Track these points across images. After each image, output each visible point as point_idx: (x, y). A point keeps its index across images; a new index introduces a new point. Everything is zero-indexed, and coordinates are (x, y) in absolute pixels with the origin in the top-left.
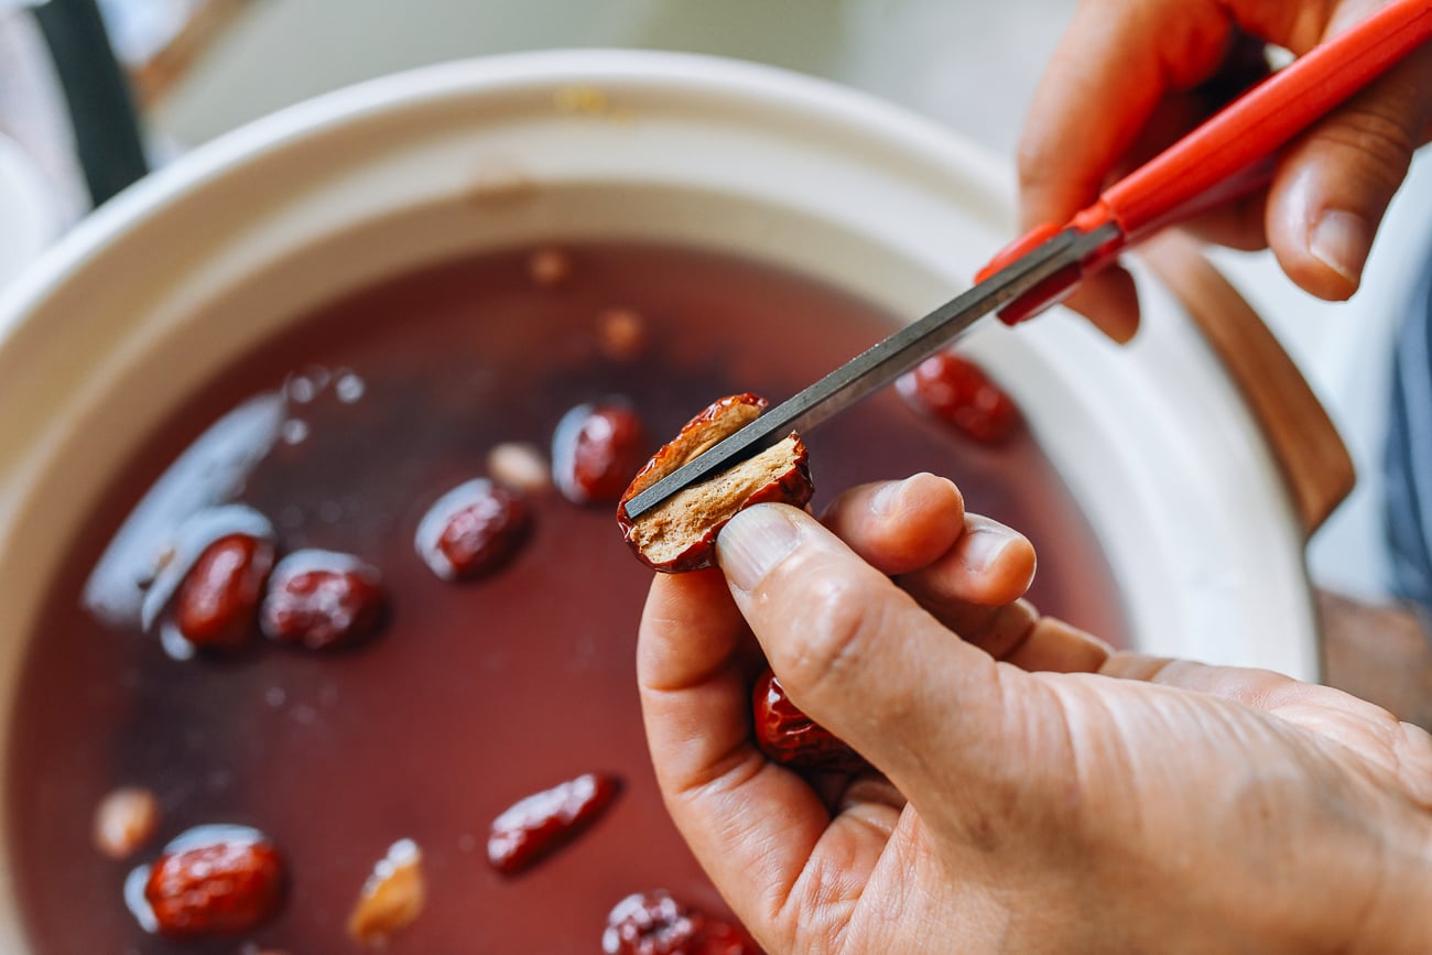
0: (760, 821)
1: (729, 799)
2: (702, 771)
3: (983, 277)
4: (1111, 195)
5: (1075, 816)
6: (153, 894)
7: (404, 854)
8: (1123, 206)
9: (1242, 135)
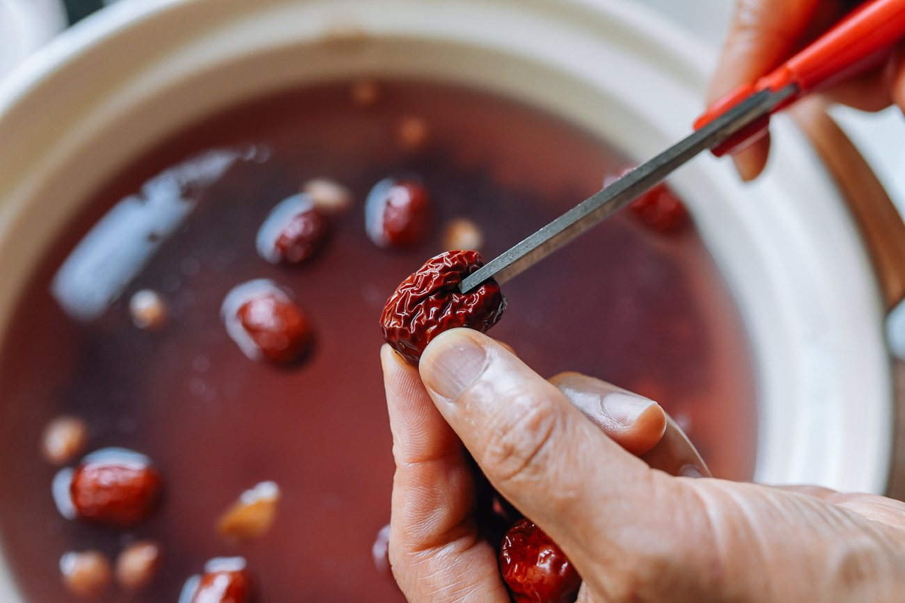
0: (482, 579)
1: (460, 560)
2: (441, 535)
3: (700, 124)
4: (794, 63)
5: (717, 584)
6: (74, 490)
7: (266, 492)
8: (804, 70)
9: (890, 20)
